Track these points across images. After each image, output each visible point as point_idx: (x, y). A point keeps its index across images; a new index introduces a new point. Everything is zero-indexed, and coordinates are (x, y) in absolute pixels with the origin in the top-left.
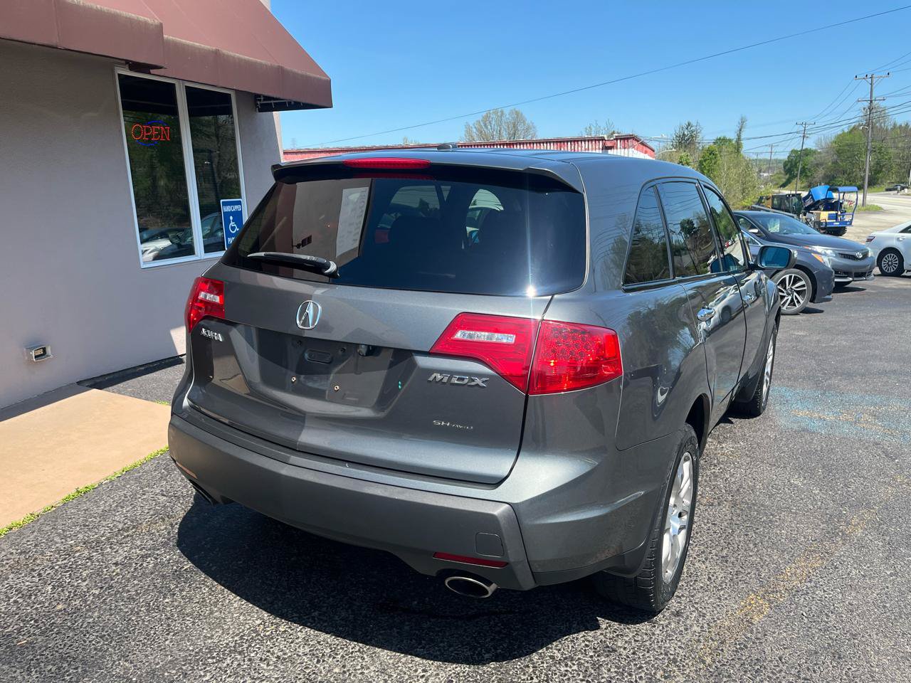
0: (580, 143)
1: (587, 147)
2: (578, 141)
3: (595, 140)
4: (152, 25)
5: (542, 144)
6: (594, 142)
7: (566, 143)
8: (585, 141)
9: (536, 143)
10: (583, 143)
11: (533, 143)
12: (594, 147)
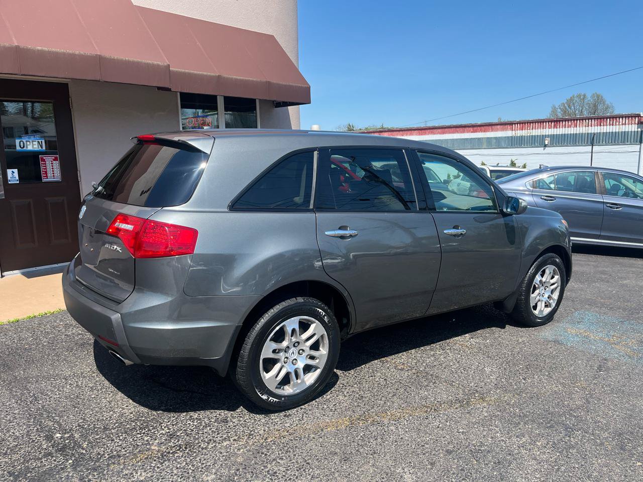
0: (618, 119)
1: (624, 122)
2: (616, 118)
3: (632, 117)
4: (162, 66)
5: (584, 121)
6: (630, 119)
7: (605, 120)
8: (622, 117)
9: (580, 120)
10: (621, 119)
11: (577, 120)
12: (630, 122)
